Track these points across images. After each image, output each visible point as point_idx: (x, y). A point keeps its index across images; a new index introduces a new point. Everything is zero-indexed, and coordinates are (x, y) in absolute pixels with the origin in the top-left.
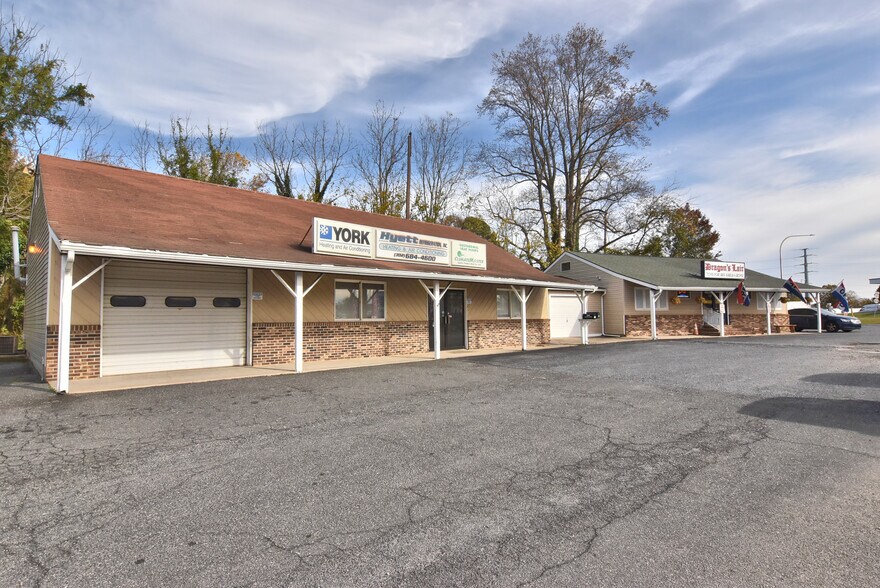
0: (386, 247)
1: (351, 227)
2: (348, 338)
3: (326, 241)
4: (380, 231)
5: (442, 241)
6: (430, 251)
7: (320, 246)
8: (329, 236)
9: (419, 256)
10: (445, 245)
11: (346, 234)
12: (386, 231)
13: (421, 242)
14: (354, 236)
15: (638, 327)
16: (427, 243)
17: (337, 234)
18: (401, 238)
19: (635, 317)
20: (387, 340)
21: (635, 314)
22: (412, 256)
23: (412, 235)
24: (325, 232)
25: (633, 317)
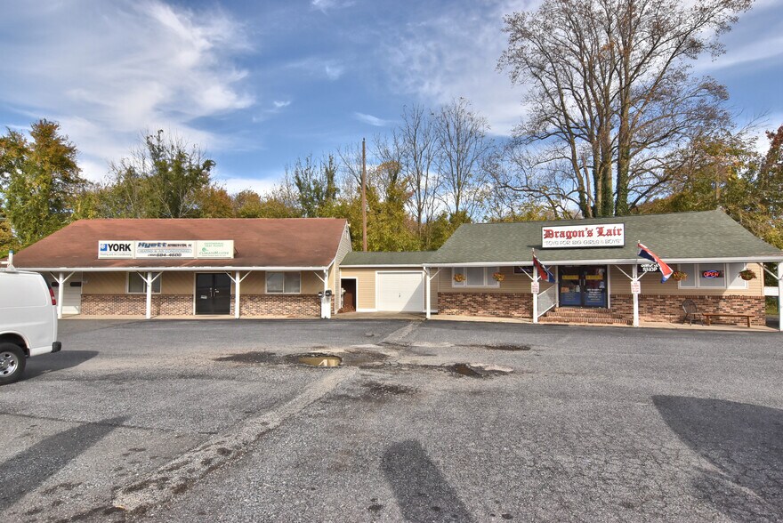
0: (142, 251)
1: (119, 243)
2: (132, 304)
3: (104, 252)
4: (138, 242)
5: (187, 242)
6: (175, 250)
7: (101, 255)
8: (105, 249)
9: (168, 254)
10: (190, 245)
11: (116, 247)
12: (142, 242)
13: (169, 245)
14: (121, 247)
15: (453, 305)
16: (174, 245)
17: (110, 247)
18: (153, 245)
19: (451, 295)
20: (159, 305)
21: (451, 291)
22: (162, 255)
23: (162, 242)
24: (103, 247)
25: (447, 294)
